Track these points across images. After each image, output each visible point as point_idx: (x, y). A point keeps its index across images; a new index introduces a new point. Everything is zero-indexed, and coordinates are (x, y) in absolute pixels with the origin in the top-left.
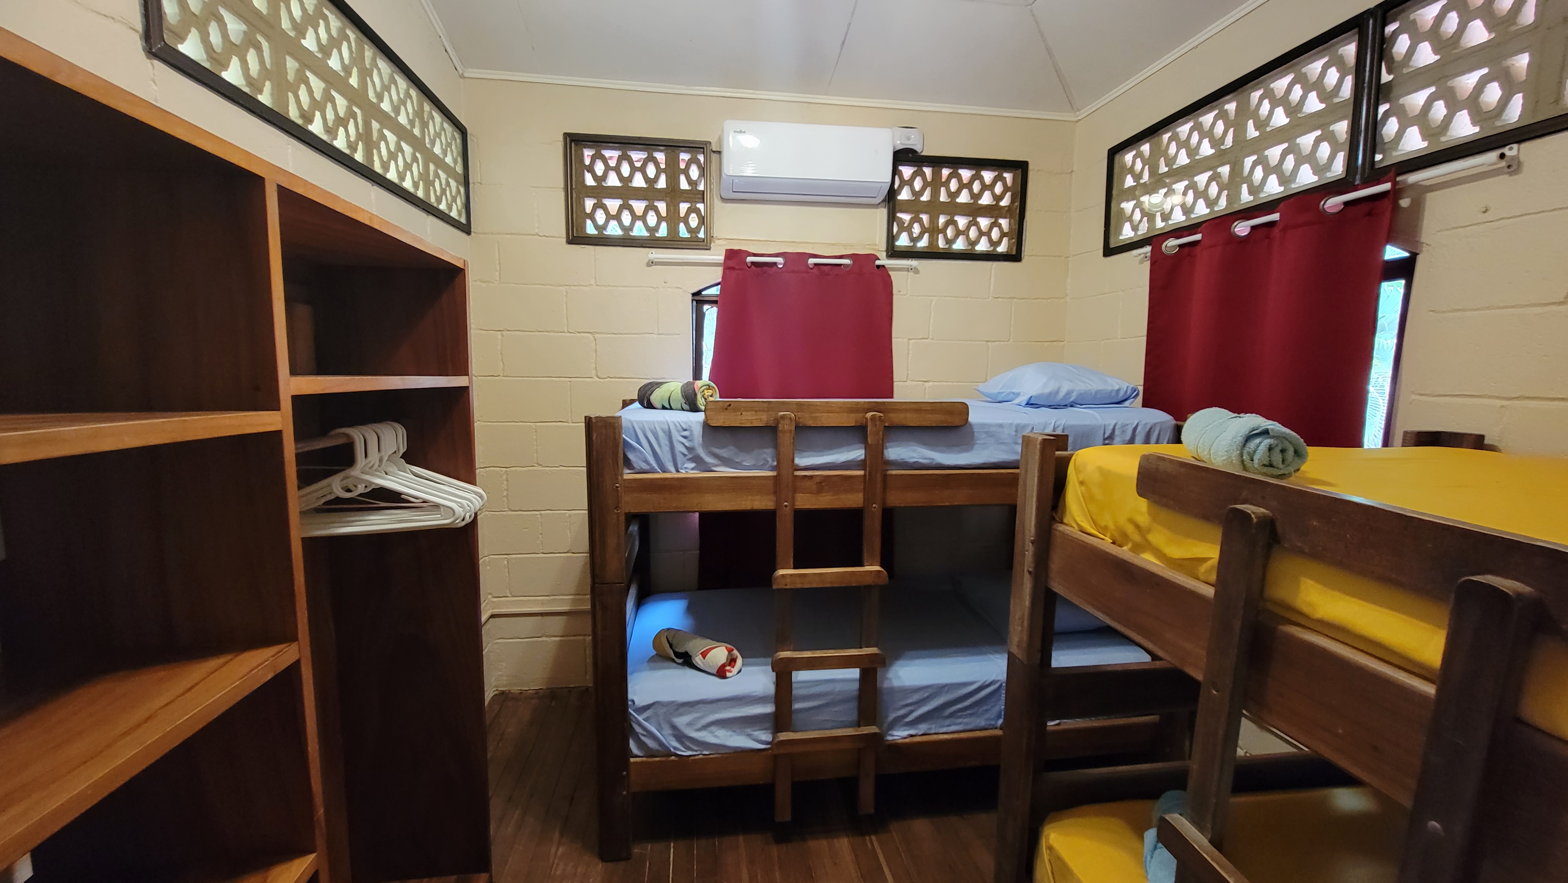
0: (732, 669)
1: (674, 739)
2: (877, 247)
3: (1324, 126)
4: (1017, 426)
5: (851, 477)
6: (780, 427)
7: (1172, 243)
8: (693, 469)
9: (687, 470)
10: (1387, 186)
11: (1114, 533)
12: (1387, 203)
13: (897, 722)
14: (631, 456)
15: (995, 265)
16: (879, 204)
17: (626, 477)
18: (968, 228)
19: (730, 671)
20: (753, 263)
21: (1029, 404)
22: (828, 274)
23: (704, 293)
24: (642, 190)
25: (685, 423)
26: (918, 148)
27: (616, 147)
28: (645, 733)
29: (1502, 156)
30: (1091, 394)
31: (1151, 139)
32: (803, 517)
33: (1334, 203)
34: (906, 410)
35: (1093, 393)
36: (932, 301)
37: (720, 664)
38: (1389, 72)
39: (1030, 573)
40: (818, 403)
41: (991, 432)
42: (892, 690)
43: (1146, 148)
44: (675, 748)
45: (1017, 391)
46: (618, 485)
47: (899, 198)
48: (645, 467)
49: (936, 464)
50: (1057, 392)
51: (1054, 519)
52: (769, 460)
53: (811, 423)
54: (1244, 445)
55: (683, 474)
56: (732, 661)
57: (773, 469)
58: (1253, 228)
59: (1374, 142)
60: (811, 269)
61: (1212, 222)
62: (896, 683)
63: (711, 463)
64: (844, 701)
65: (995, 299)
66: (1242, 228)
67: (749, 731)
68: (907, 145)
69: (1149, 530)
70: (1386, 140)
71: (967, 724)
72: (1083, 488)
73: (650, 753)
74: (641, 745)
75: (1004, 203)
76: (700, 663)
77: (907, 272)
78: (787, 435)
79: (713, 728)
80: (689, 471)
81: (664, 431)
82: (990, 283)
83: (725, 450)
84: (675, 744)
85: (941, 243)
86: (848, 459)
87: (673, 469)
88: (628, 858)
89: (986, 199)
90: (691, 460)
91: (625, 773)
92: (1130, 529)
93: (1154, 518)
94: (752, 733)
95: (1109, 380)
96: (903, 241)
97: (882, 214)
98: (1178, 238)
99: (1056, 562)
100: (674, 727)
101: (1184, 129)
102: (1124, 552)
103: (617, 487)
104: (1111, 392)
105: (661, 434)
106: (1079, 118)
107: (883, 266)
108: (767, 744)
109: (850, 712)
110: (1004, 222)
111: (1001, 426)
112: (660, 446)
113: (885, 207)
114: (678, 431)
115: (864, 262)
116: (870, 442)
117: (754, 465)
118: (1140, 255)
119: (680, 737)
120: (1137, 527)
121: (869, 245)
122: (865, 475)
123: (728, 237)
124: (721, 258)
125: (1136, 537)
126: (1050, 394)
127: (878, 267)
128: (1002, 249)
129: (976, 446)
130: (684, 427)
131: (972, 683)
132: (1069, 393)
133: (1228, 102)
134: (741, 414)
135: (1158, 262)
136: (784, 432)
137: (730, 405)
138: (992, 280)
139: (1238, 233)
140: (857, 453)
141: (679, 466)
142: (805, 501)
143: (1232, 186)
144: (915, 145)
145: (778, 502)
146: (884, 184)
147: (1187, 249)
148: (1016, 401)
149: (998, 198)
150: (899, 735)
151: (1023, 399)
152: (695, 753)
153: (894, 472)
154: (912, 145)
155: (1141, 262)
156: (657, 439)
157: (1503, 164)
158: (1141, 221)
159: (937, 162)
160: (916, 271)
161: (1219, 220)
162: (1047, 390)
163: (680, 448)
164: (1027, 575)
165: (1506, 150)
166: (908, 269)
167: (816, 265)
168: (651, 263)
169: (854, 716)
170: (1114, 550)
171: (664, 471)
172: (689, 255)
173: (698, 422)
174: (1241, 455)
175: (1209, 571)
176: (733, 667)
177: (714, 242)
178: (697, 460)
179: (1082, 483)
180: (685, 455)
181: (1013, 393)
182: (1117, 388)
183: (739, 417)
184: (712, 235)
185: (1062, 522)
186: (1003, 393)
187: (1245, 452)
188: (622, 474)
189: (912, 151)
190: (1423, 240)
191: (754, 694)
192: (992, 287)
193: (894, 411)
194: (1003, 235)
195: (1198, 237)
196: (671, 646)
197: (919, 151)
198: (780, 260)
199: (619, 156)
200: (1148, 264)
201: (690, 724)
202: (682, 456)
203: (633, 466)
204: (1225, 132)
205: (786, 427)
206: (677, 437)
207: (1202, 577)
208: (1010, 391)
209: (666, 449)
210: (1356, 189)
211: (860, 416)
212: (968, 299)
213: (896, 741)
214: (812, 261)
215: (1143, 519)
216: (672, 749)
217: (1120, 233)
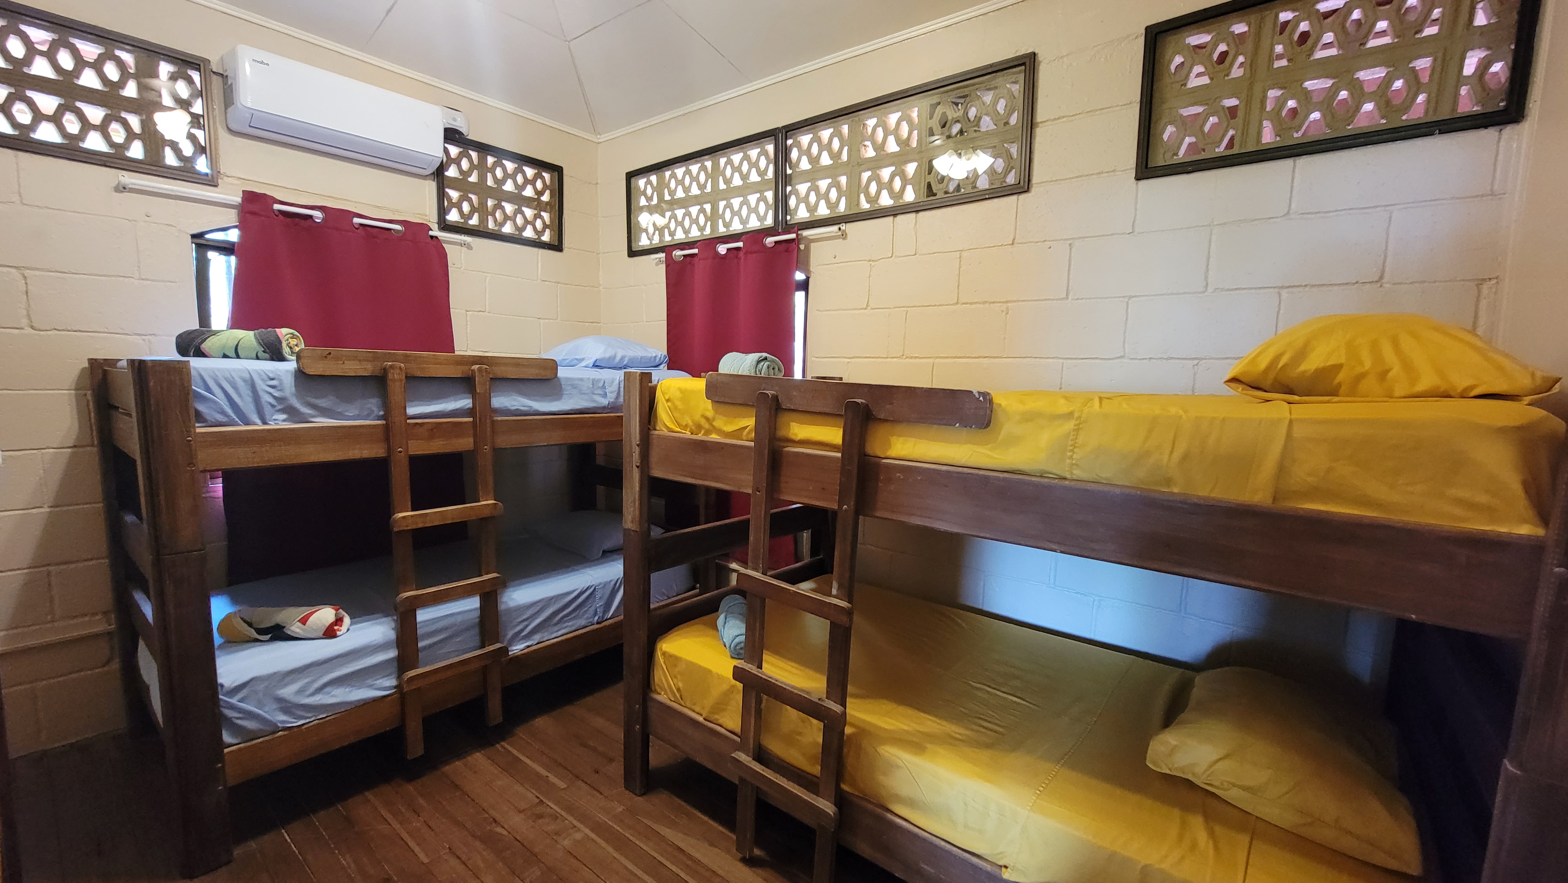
0: (341, 628)
1: (280, 713)
2: (427, 218)
3: (761, 192)
4: (593, 380)
5: (461, 423)
6: (390, 376)
7: (678, 253)
8: (284, 420)
9: (276, 422)
10: (793, 236)
11: (693, 428)
12: (793, 245)
13: (516, 637)
14: (201, 408)
15: (541, 251)
16: (427, 176)
17: (198, 430)
18: (515, 215)
19: (338, 630)
20: (280, 212)
21: (595, 366)
22: (374, 237)
23: (207, 236)
24: (97, 93)
25: (272, 372)
26: (464, 130)
27: (46, 26)
28: (240, 715)
29: (840, 229)
30: (638, 359)
31: (657, 173)
32: (416, 462)
33: (770, 241)
34: (506, 365)
35: (640, 358)
36: (486, 277)
37: (327, 625)
38: (790, 169)
39: (638, 467)
40: (424, 355)
41: (575, 384)
42: (510, 611)
43: (653, 178)
44: (283, 722)
45: (581, 357)
46: (190, 438)
47: (446, 173)
48: (220, 418)
49: (533, 411)
50: (615, 357)
51: (649, 429)
52: (375, 409)
53: (419, 374)
54: (757, 366)
55: (272, 426)
56: (339, 621)
57: (379, 418)
58: (728, 250)
59: (786, 210)
60: (357, 229)
61: (704, 241)
62: (512, 604)
63: (309, 414)
64: (467, 629)
65: (544, 282)
66: (722, 249)
67: (370, 682)
68: (454, 125)
69: (714, 419)
70: (791, 209)
71: (571, 626)
72: (669, 404)
73: (250, 735)
74: (237, 730)
75: (546, 198)
76: (298, 630)
77: (460, 247)
78: (398, 384)
79: (327, 690)
80: (279, 422)
81: (245, 381)
82: (538, 267)
83: (323, 400)
84: (283, 717)
85: (491, 225)
86: (456, 408)
87: (258, 421)
88: (228, 862)
89: (529, 192)
90: (282, 411)
91: (220, 765)
92: (703, 422)
93: (716, 411)
94: (375, 682)
95: (649, 350)
96: (453, 216)
97: (431, 187)
98: (682, 249)
99: (655, 456)
100: (280, 700)
101: (680, 171)
102: (700, 437)
103: (190, 441)
104: (651, 357)
105: (240, 384)
106: (600, 141)
107: (436, 237)
108: (392, 689)
109: (473, 637)
110: (546, 215)
111: (581, 380)
112: (240, 395)
113: (434, 180)
114: (263, 380)
115: (415, 230)
116: (478, 391)
117: (358, 415)
118: (656, 259)
119: (287, 707)
120: (707, 419)
121: (419, 214)
122: (474, 422)
123: (242, 177)
124: (238, 199)
125: (707, 426)
126: (609, 358)
127: (432, 237)
128: (546, 238)
129: (565, 396)
130: (271, 375)
131: (574, 591)
132: (623, 358)
133: (707, 160)
134: (344, 363)
135: (670, 264)
136: (394, 380)
137: (330, 354)
138: (540, 264)
139: (720, 252)
140: (466, 402)
141: (268, 417)
142: (419, 447)
143: (714, 217)
144: (462, 127)
145: (389, 450)
146: (435, 158)
147: (688, 259)
148: (584, 364)
149: (540, 193)
150: (517, 648)
151: (591, 362)
152: (308, 720)
153: (499, 418)
154: (459, 127)
155: (657, 264)
156: (235, 388)
157: (840, 233)
158: (654, 234)
159: (484, 149)
160: (469, 247)
161: (707, 242)
162: (607, 355)
163: (266, 398)
164: (635, 469)
165: (840, 226)
166: (461, 244)
167: (361, 225)
168: (122, 189)
169: (477, 641)
170: (694, 437)
171: (247, 423)
172: (184, 187)
173: (287, 371)
174: (756, 370)
175: (749, 433)
176: (341, 626)
177: (221, 179)
178: (291, 412)
179: (668, 401)
180: (273, 406)
181: (577, 359)
182: (654, 355)
183: (342, 366)
184: (218, 170)
185: (655, 430)
186: (567, 359)
187: (757, 370)
188: (194, 427)
189: (460, 133)
190: (811, 270)
191: (374, 643)
192: (539, 271)
193: (497, 364)
194: (545, 226)
195: (695, 251)
196: (250, 625)
197: (465, 135)
198: (318, 215)
199: (53, 39)
200: (664, 266)
201: (300, 692)
202: (269, 406)
203: (205, 419)
204: (706, 181)
205: (396, 377)
206: (261, 386)
207: (744, 438)
208: (573, 357)
209: (249, 399)
210: (779, 234)
211: (465, 368)
212: (520, 279)
213: (516, 654)
214: (356, 220)
215: (710, 414)
216: (279, 725)
217: (640, 241)
